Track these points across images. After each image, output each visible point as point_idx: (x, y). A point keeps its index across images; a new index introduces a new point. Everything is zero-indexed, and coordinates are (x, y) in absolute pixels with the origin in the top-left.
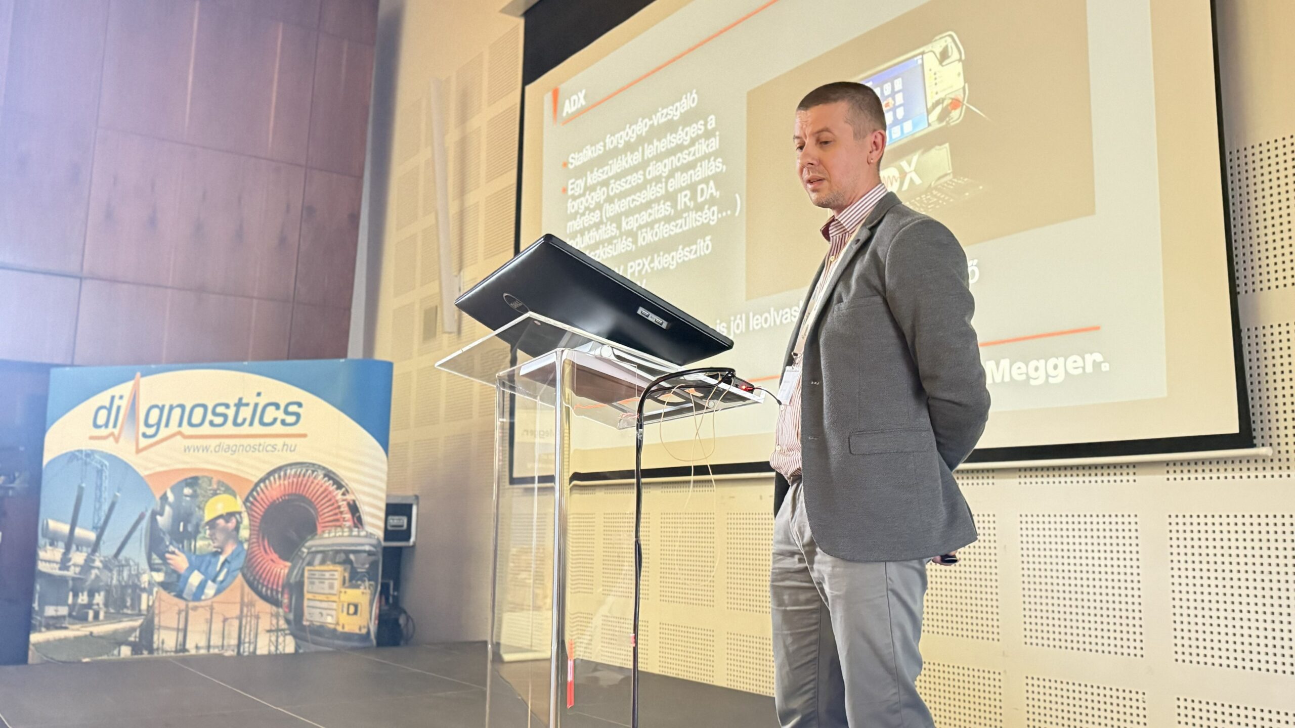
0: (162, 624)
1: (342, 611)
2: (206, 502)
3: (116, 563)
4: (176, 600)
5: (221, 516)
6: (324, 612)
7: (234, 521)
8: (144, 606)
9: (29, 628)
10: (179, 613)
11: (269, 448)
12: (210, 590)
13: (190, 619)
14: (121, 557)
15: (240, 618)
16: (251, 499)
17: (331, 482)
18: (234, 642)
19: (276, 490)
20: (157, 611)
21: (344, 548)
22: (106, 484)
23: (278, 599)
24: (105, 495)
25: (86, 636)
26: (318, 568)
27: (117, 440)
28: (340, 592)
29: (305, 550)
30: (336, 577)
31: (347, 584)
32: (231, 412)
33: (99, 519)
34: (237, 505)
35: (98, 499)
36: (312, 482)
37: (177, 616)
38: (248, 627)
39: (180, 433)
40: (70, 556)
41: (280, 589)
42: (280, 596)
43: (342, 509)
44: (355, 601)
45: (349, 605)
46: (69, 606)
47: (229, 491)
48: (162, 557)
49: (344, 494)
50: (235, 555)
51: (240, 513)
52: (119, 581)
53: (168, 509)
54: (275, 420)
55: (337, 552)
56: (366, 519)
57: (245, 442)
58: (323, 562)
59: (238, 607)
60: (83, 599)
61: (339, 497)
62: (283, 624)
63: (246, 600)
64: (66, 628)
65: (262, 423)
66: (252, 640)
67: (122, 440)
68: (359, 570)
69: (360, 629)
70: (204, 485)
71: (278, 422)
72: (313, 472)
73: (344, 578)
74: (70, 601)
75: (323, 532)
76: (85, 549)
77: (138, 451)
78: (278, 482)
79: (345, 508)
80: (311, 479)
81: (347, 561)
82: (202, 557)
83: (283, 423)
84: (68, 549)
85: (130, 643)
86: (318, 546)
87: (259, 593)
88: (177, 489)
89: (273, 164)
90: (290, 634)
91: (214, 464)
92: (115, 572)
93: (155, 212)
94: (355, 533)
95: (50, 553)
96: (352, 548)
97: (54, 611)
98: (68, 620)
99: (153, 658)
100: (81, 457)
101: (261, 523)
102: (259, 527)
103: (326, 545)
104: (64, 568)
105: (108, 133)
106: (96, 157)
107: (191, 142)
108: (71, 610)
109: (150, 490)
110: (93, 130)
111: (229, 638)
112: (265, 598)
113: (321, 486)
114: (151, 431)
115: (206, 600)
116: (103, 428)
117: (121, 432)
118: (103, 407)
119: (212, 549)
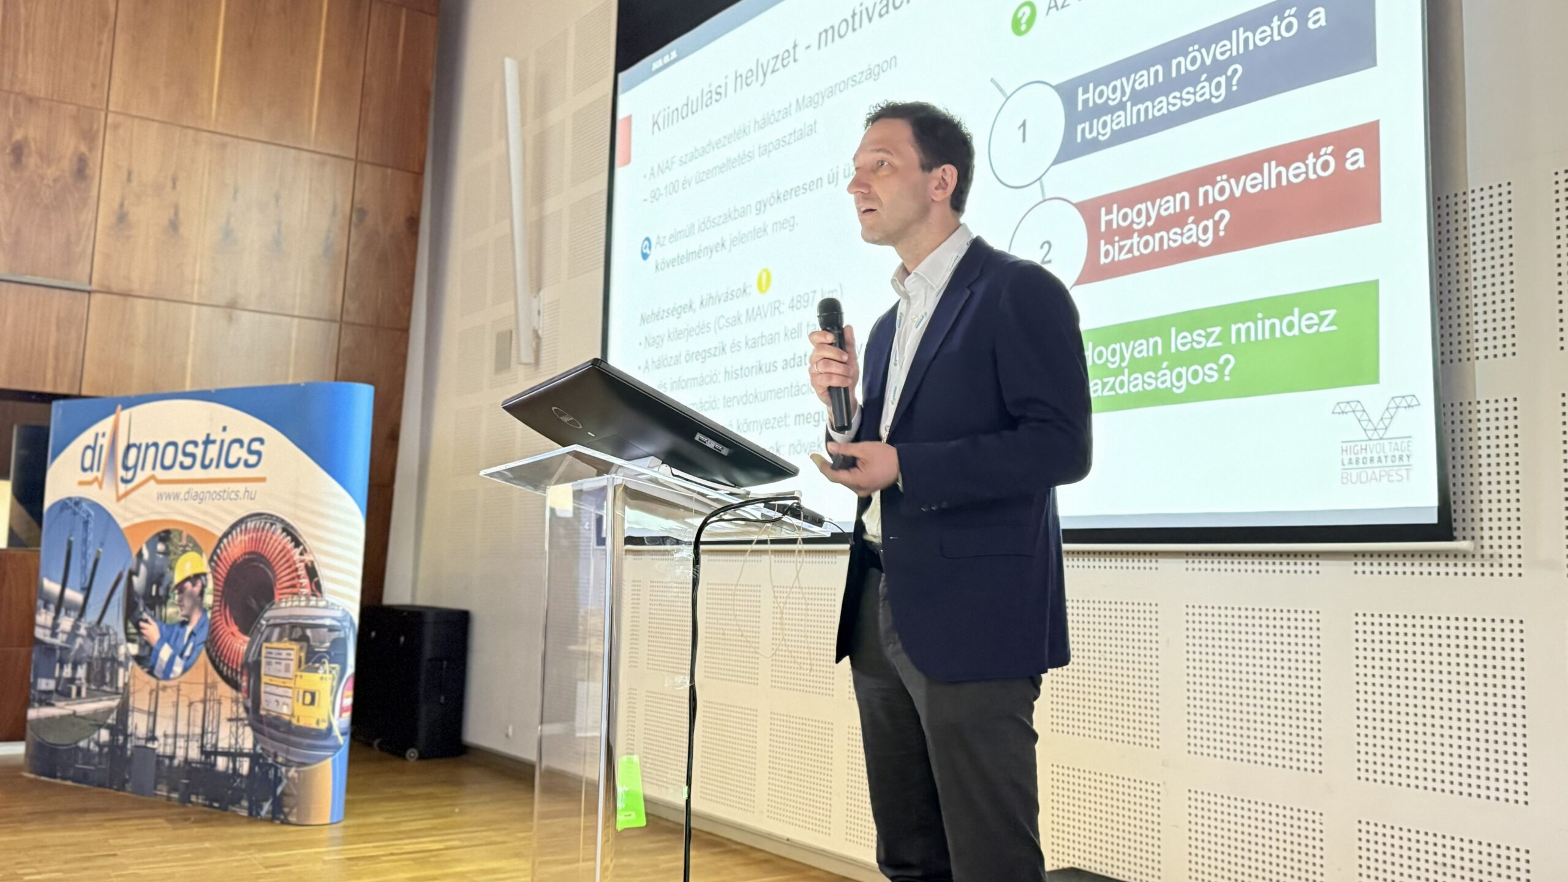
0: (137, 705)
1: (298, 700)
2: (176, 560)
3: (98, 631)
4: (148, 678)
5: (188, 579)
6: (281, 700)
7: (199, 584)
8: (120, 684)
9: (28, 704)
10: (151, 694)
11: (233, 496)
12: (178, 668)
13: (160, 701)
14: (102, 624)
15: (204, 702)
16: (215, 558)
17: (289, 538)
18: (198, 731)
19: (238, 546)
20: (132, 689)
21: (300, 621)
22: (90, 538)
23: (236, 682)
24: (90, 551)
25: (69, 716)
26: (275, 645)
27: (100, 486)
28: (296, 676)
29: (263, 622)
30: (292, 657)
31: (304, 666)
32: (199, 452)
33: (86, 579)
34: (203, 565)
35: (84, 555)
36: (271, 538)
37: (147, 697)
38: (211, 713)
39: (153, 477)
40: (60, 621)
41: (239, 669)
42: (239, 677)
43: (300, 573)
44: (312, 688)
45: (305, 692)
46: (56, 679)
47: (197, 548)
48: (138, 627)
49: (301, 554)
50: (201, 625)
51: (205, 574)
52: (99, 651)
53: (143, 569)
54: (239, 459)
55: (293, 626)
56: (325, 585)
57: (212, 487)
58: (280, 639)
59: (202, 687)
60: (67, 672)
62: (243, 715)
63: (209, 681)
64: (52, 705)
65: (229, 465)
66: (215, 731)
67: (105, 486)
68: (319, 649)
69: (318, 723)
70: (175, 540)
71: (242, 464)
72: (272, 524)
73: (300, 658)
74: (57, 674)
75: (281, 600)
76: (72, 614)
77: (119, 498)
78: (239, 538)
79: (302, 572)
81: (304, 638)
83: (247, 465)
84: (58, 613)
85: (109, 727)
86: (275, 618)
87: (220, 673)
88: (151, 545)
89: (317, 157)
90: (250, 725)
91: (183, 514)
92: (97, 642)
93: (176, 214)
94: (313, 603)
95: (44, 618)
96: (310, 622)
97: (45, 684)
98: (55, 695)
99: (129, 746)
100: (71, 505)
101: (224, 587)
102: (223, 592)
103: (283, 618)
104: (54, 635)
105: (121, 118)
106: (106, 147)
107: (219, 130)
108: (57, 685)
109: (128, 545)
110: (103, 114)
111: (194, 726)
112: (226, 679)
113: (280, 544)
114: (130, 474)
115: (174, 679)
116: (89, 473)
117: (104, 474)
118: (88, 447)
119: (180, 618)
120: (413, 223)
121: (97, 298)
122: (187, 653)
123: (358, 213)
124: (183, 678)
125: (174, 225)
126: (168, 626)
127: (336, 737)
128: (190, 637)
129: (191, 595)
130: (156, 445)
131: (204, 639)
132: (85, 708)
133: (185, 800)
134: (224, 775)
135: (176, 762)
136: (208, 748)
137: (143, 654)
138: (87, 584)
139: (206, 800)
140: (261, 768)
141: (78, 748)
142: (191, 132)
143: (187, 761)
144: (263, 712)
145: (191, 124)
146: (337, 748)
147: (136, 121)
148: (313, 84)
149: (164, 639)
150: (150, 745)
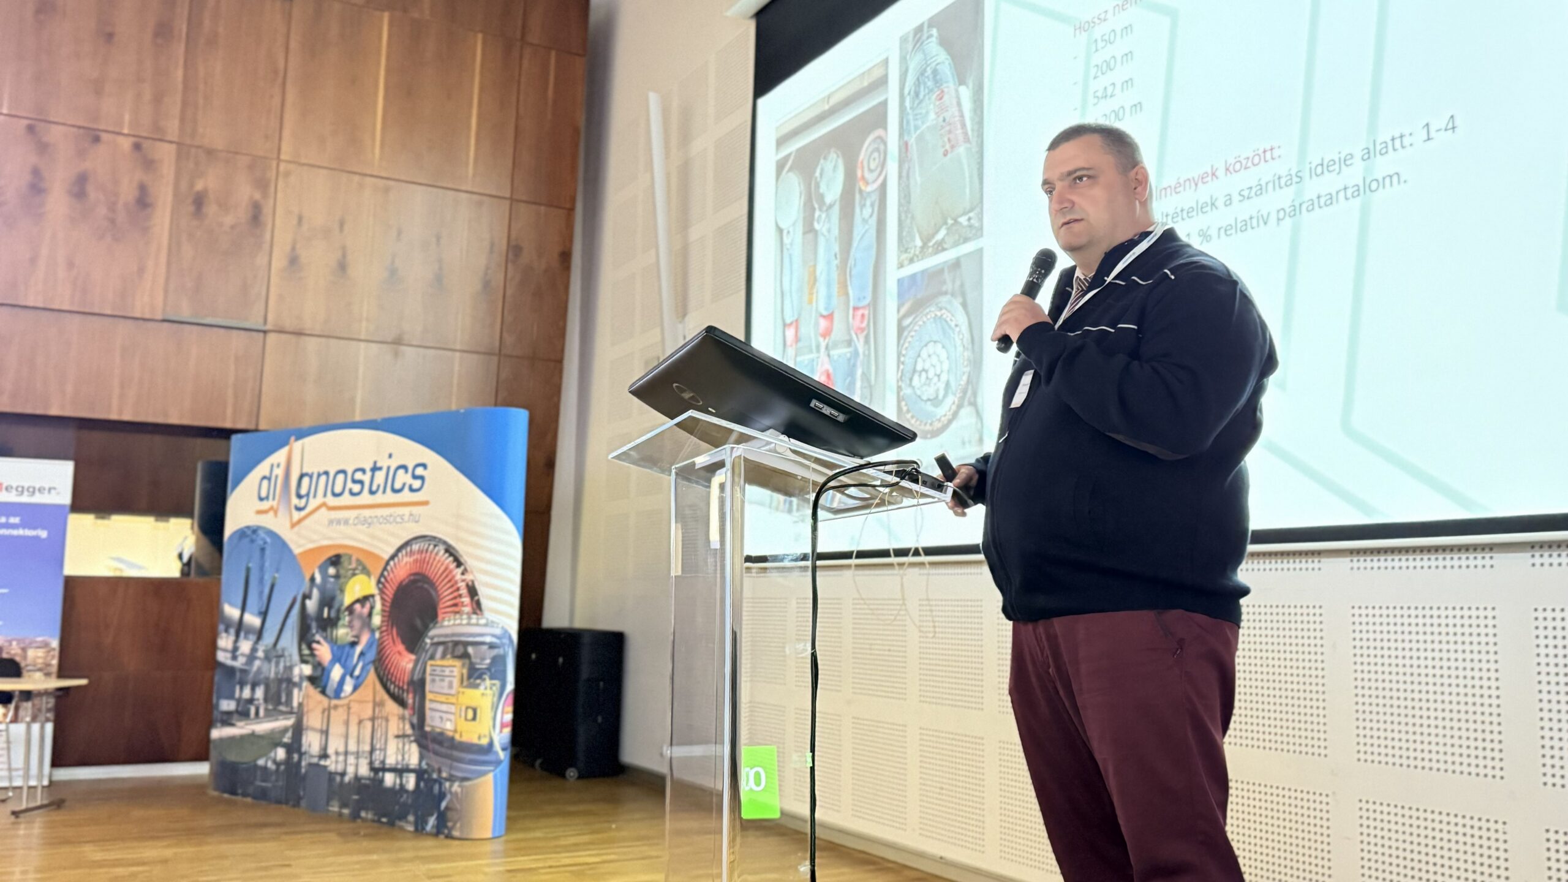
0: (311, 724)
1: (460, 716)
2: (346, 583)
3: (275, 653)
4: (320, 697)
5: (358, 601)
6: (445, 716)
7: (368, 605)
8: (295, 704)
9: (210, 725)
10: (323, 712)
12: (348, 687)
13: (332, 719)
14: (280, 646)
15: (373, 719)
17: (451, 559)
18: (367, 748)
19: (403, 569)
20: (305, 709)
21: (463, 639)
22: (267, 564)
23: (403, 699)
24: (266, 577)
25: (249, 735)
26: (439, 662)
27: (276, 513)
28: (458, 693)
29: (428, 641)
30: (455, 674)
31: (465, 683)
32: (366, 478)
33: (263, 604)
34: (370, 586)
35: (261, 580)
37: (320, 716)
38: (379, 730)
39: (324, 505)
40: (239, 644)
41: (406, 687)
42: (405, 694)
43: (461, 592)
44: (473, 704)
45: (467, 708)
46: (236, 700)
47: (366, 571)
48: (311, 649)
49: (463, 574)
50: (369, 645)
51: (373, 596)
52: (275, 673)
53: (315, 593)
54: (404, 485)
55: (456, 644)
56: (485, 603)
57: (379, 512)
58: (443, 657)
59: (370, 705)
60: (247, 693)
62: (409, 731)
63: (378, 699)
64: (232, 725)
65: (394, 491)
66: (383, 747)
67: (280, 514)
68: (478, 666)
69: (479, 738)
70: (345, 564)
71: (406, 489)
72: (435, 546)
73: (463, 675)
74: (237, 695)
75: (443, 619)
76: (251, 637)
77: (293, 525)
78: (405, 560)
79: (464, 591)
80: (433, 555)
81: (465, 656)
82: (344, 647)
83: (412, 490)
84: (237, 635)
85: (285, 745)
86: (439, 636)
87: (388, 691)
88: (323, 569)
89: (475, 197)
90: (416, 741)
91: (352, 539)
92: (273, 664)
93: (344, 256)
94: (474, 621)
95: (225, 641)
96: (471, 639)
97: (227, 705)
98: (235, 716)
99: (303, 763)
100: (248, 534)
101: (390, 608)
102: (390, 612)
103: (446, 636)
104: (234, 658)
105: (292, 166)
106: (278, 194)
107: (382, 174)
108: (238, 705)
109: (301, 570)
110: (274, 163)
111: (364, 743)
112: (393, 696)
113: (442, 564)
114: (303, 502)
115: (345, 697)
116: (265, 502)
117: (278, 504)
118: (264, 478)
119: (350, 639)
120: (566, 257)
121: (272, 338)
122: (357, 672)
123: (514, 250)
124: (352, 697)
125: (342, 266)
126: (339, 647)
127: (497, 753)
128: (359, 657)
129: (360, 616)
130: (326, 473)
131: (373, 659)
132: (263, 727)
133: (355, 816)
134: (392, 790)
135: (347, 779)
136: (377, 764)
138: (263, 609)
139: (375, 814)
140: (426, 785)
141: (256, 766)
142: (356, 178)
143: (357, 778)
144: (427, 729)
145: (356, 170)
146: (498, 762)
147: (305, 168)
148: (469, 127)
149: (336, 659)
150: (322, 763)
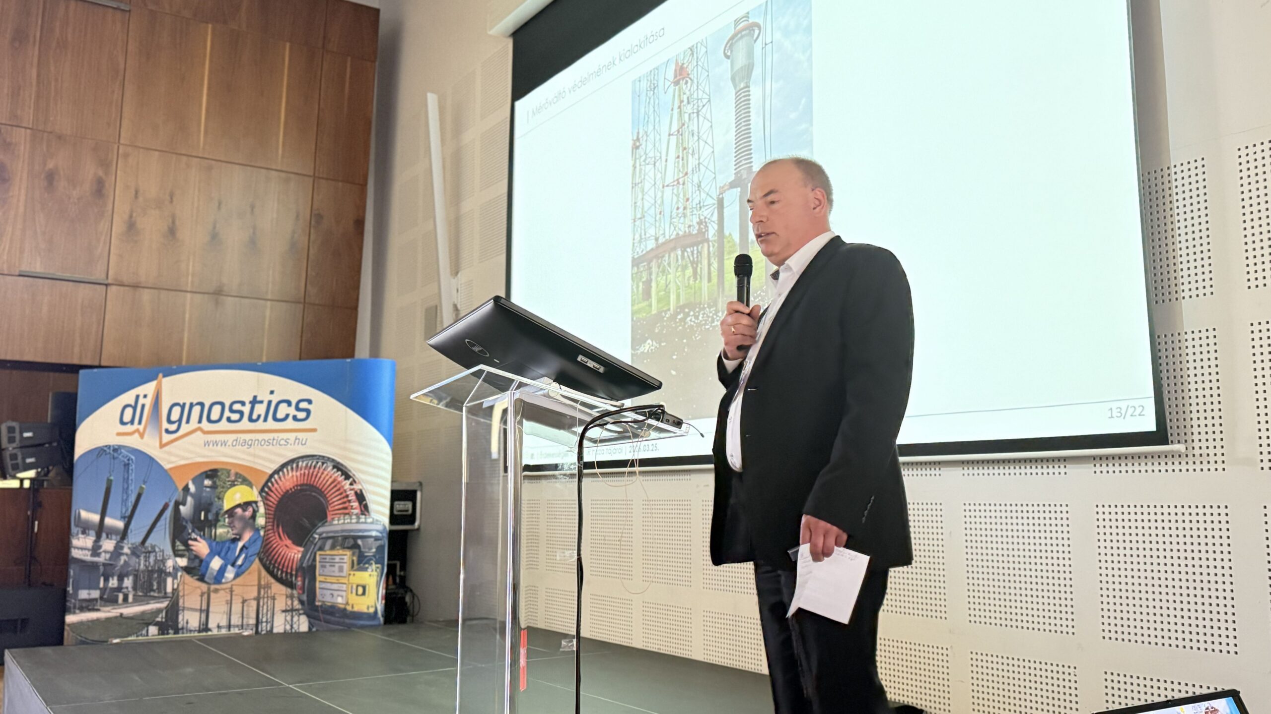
0: (186, 605)
1: (352, 592)
2: (225, 492)
3: (143, 550)
4: (199, 584)
5: (239, 506)
6: (335, 593)
7: (250, 509)
8: (169, 589)
9: (64, 611)
10: (202, 595)
11: (283, 442)
12: (230, 574)
13: (212, 601)
14: (147, 544)
15: (258, 599)
16: (266, 489)
17: (339, 473)
18: (253, 621)
19: (289, 480)
20: (181, 594)
21: (352, 534)
22: (132, 476)
23: (292, 582)
24: (132, 487)
25: (116, 617)
26: (328, 552)
27: (142, 436)
28: (350, 575)
29: (317, 536)
30: (345, 561)
31: (356, 567)
32: (246, 409)
33: (127, 510)
34: (252, 494)
35: (126, 490)
36: (323, 473)
37: (199, 598)
38: (265, 607)
39: (199, 429)
40: (101, 543)
41: (294, 573)
42: (294, 578)
43: (350, 498)
44: (363, 583)
45: (357, 586)
46: (100, 589)
47: (246, 482)
48: (187, 546)
49: (351, 484)
50: (252, 541)
51: (256, 502)
52: (145, 565)
53: (189, 499)
54: (287, 416)
55: (345, 538)
56: (371, 506)
57: (260, 436)
58: (333, 547)
59: (256, 588)
60: (113, 583)
61: (347, 487)
62: (297, 605)
63: (263, 583)
64: (98, 610)
65: (275, 419)
66: (269, 620)
67: (146, 436)
68: (366, 554)
69: (368, 608)
70: (223, 477)
71: (290, 418)
72: (323, 463)
73: (353, 561)
74: (102, 585)
75: (333, 519)
76: (114, 537)
77: (162, 446)
78: (290, 474)
79: (352, 497)
80: (321, 470)
81: (355, 546)
82: (224, 542)
83: (295, 418)
84: (98, 537)
85: (157, 624)
86: (327, 532)
87: (274, 576)
88: (197, 480)
89: (283, 175)
90: (304, 614)
91: (232, 457)
92: (142, 558)
93: (173, 222)
94: (362, 520)
95: (82, 541)
96: (360, 534)
97: (88, 594)
98: (99, 602)
100: (108, 452)
101: (275, 511)
102: (274, 515)
103: (336, 532)
104: (96, 554)
105: (129, 149)
106: (119, 172)
107: (206, 156)
108: (103, 594)
109: (173, 482)
110: (116, 147)
111: (248, 618)
112: (280, 581)
113: (331, 477)
114: (173, 427)
115: (226, 583)
116: (129, 425)
117: (145, 428)
118: (128, 406)
119: (231, 536)
120: (360, 223)
121: (113, 289)
122: (239, 562)
123: (316, 217)
124: (234, 583)
125: (172, 232)
126: (217, 543)
127: (379, 619)
128: (241, 550)
130: (202, 404)
131: (257, 551)
132: (129, 611)
137: (192, 566)
138: (128, 514)
142: (184, 159)
145: (183, 152)
147: (141, 150)
148: (279, 118)
150: (202, 635)
